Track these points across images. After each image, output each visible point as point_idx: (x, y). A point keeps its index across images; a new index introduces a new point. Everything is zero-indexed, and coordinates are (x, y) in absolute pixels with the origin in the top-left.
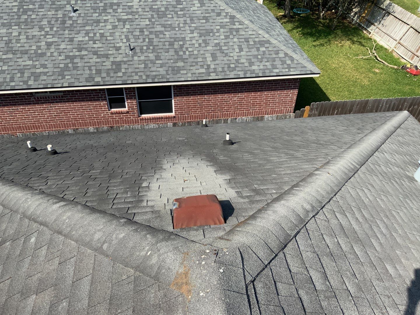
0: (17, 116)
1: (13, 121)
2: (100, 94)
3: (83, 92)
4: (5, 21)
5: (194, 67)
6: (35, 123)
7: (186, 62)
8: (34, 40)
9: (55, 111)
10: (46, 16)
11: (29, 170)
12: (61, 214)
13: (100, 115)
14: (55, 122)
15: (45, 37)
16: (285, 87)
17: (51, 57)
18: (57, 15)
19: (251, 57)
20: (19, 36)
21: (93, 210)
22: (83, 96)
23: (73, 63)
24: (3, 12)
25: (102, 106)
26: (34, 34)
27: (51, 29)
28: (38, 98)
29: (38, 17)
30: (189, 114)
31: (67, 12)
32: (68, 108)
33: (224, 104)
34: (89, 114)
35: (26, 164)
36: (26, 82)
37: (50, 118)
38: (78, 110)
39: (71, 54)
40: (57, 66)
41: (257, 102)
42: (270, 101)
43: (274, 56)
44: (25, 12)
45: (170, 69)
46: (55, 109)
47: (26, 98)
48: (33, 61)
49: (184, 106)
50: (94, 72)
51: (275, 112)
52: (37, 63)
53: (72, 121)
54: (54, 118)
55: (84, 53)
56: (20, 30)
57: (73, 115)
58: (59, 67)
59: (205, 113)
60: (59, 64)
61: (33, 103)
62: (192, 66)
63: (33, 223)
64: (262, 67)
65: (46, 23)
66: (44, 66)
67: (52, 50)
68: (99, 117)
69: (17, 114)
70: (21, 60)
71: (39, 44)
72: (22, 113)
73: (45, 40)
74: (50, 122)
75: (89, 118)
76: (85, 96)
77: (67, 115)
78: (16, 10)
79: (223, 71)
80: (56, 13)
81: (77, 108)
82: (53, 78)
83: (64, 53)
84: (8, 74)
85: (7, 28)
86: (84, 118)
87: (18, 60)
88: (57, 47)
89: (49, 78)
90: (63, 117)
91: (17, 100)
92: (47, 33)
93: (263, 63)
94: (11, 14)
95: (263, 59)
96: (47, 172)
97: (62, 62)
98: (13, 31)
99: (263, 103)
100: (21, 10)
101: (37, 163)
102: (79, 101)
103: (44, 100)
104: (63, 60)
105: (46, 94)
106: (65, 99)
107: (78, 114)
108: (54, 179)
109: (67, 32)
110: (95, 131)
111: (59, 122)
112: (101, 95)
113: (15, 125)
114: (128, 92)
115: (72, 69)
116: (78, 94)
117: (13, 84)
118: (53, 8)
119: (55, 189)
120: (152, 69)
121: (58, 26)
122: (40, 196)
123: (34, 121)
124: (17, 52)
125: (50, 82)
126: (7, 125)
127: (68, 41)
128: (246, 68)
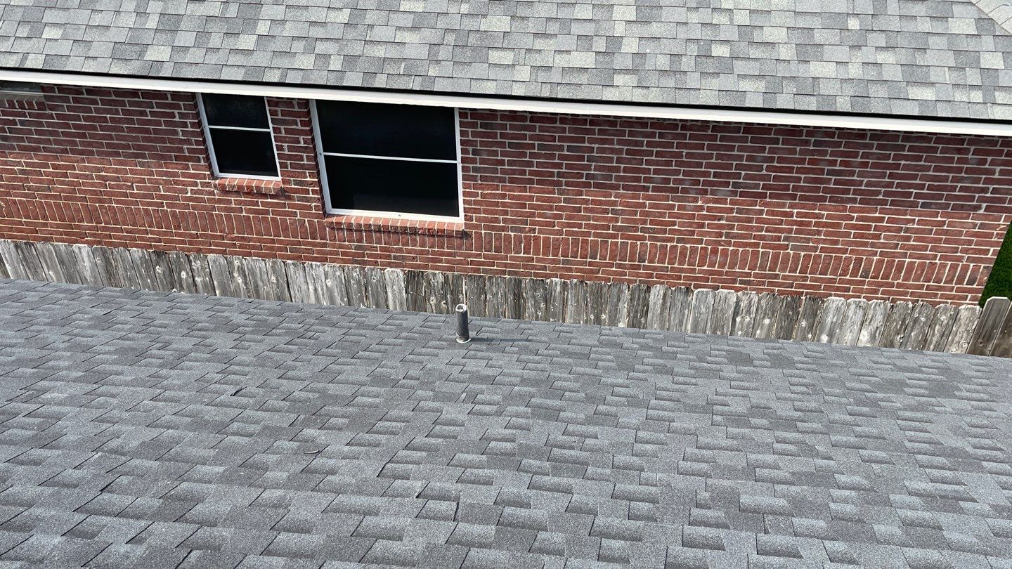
2: (176, 112)
5: (552, 41)
7: (523, 18)
9: (21, 156)
13: (182, 191)
16: (960, 170)
19: (816, 23)
22: (117, 112)
25: (187, 159)
30: (521, 230)
33: (672, 207)
34: (143, 181)
38: (101, 161)
41: (821, 216)
42: (881, 220)
43: (926, 26)
45: (451, 38)
46: (20, 148)
49: (504, 196)
51: (899, 270)
53: (85, 199)
59: (589, 234)
62: (545, 35)
64: (854, 71)
75: (144, 196)
79: (675, 72)
86: (125, 195)
90: (52, 182)
93: (867, 54)
95: (870, 36)
99: (847, 226)
106: (51, 117)
111: (41, 197)
112: (182, 116)
114: (280, 117)
120: (379, 34)
128: (781, 66)
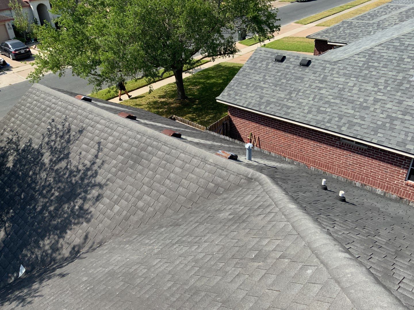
0: (317, 151)
1: (312, 154)
2: (404, 161)
3: (387, 153)
4: (348, 72)
6: (329, 164)
8: (365, 93)
9: (351, 160)
10: (386, 76)
11: (319, 206)
12: (344, 265)
13: (393, 181)
14: (347, 170)
15: (376, 94)
17: (373, 113)
18: (397, 76)
20: (353, 87)
21: (378, 281)
22: (386, 157)
23: (391, 124)
24: (350, 64)
25: (400, 174)
26: (368, 88)
27: (385, 87)
28: (343, 144)
29: (378, 74)
31: (408, 76)
32: (365, 163)
34: (383, 175)
35: (317, 198)
36: (339, 127)
37: (344, 165)
38: (374, 168)
39: (394, 115)
40: (375, 121)
44: (368, 68)
46: (353, 159)
47: (333, 140)
48: (355, 111)
50: (409, 138)
52: (358, 114)
53: (363, 175)
54: (348, 166)
55: (407, 117)
56: (356, 82)
57: (367, 170)
58: (376, 123)
60: (378, 120)
61: (336, 147)
63: (315, 257)
65: (383, 81)
66: (363, 118)
67: (376, 107)
68: (391, 183)
69: (318, 150)
70: (345, 107)
71: (367, 98)
72: (323, 151)
73: (375, 96)
74: (342, 168)
75: (381, 179)
76: (388, 158)
77: (361, 168)
78: (360, 65)
80: (397, 74)
81: (374, 165)
82: (365, 131)
83: (387, 113)
84: (328, 115)
85: (347, 78)
86: (376, 177)
87: (342, 107)
88: (383, 105)
89: (362, 129)
90: (356, 169)
91: (325, 139)
92: (379, 91)
94: (355, 67)
96: (335, 216)
97: (381, 119)
98: (351, 81)
100: (366, 66)
101: (326, 203)
102: (379, 160)
103: (347, 147)
104: (383, 118)
105: (352, 143)
106: (366, 154)
107: (372, 172)
108: (341, 226)
109: (399, 94)
110: (382, 194)
111: (351, 171)
112: (405, 163)
113: (312, 158)
115: (388, 129)
116: (381, 153)
117: (328, 125)
118: (396, 69)
119: (340, 237)
121: (393, 86)
122: (328, 237)
123: (329, 162)
124: (344, 100)
125: (362, 134)
126: (306, 156)
127: (396, 103)
